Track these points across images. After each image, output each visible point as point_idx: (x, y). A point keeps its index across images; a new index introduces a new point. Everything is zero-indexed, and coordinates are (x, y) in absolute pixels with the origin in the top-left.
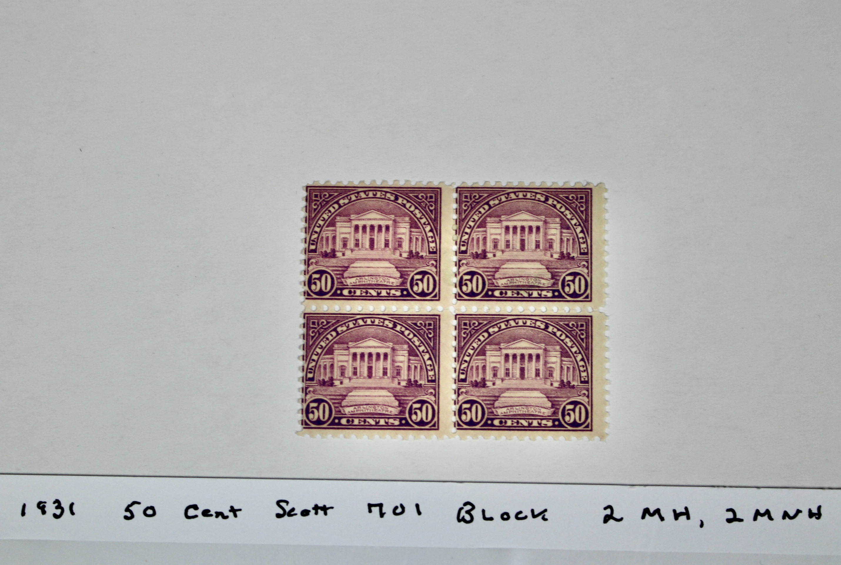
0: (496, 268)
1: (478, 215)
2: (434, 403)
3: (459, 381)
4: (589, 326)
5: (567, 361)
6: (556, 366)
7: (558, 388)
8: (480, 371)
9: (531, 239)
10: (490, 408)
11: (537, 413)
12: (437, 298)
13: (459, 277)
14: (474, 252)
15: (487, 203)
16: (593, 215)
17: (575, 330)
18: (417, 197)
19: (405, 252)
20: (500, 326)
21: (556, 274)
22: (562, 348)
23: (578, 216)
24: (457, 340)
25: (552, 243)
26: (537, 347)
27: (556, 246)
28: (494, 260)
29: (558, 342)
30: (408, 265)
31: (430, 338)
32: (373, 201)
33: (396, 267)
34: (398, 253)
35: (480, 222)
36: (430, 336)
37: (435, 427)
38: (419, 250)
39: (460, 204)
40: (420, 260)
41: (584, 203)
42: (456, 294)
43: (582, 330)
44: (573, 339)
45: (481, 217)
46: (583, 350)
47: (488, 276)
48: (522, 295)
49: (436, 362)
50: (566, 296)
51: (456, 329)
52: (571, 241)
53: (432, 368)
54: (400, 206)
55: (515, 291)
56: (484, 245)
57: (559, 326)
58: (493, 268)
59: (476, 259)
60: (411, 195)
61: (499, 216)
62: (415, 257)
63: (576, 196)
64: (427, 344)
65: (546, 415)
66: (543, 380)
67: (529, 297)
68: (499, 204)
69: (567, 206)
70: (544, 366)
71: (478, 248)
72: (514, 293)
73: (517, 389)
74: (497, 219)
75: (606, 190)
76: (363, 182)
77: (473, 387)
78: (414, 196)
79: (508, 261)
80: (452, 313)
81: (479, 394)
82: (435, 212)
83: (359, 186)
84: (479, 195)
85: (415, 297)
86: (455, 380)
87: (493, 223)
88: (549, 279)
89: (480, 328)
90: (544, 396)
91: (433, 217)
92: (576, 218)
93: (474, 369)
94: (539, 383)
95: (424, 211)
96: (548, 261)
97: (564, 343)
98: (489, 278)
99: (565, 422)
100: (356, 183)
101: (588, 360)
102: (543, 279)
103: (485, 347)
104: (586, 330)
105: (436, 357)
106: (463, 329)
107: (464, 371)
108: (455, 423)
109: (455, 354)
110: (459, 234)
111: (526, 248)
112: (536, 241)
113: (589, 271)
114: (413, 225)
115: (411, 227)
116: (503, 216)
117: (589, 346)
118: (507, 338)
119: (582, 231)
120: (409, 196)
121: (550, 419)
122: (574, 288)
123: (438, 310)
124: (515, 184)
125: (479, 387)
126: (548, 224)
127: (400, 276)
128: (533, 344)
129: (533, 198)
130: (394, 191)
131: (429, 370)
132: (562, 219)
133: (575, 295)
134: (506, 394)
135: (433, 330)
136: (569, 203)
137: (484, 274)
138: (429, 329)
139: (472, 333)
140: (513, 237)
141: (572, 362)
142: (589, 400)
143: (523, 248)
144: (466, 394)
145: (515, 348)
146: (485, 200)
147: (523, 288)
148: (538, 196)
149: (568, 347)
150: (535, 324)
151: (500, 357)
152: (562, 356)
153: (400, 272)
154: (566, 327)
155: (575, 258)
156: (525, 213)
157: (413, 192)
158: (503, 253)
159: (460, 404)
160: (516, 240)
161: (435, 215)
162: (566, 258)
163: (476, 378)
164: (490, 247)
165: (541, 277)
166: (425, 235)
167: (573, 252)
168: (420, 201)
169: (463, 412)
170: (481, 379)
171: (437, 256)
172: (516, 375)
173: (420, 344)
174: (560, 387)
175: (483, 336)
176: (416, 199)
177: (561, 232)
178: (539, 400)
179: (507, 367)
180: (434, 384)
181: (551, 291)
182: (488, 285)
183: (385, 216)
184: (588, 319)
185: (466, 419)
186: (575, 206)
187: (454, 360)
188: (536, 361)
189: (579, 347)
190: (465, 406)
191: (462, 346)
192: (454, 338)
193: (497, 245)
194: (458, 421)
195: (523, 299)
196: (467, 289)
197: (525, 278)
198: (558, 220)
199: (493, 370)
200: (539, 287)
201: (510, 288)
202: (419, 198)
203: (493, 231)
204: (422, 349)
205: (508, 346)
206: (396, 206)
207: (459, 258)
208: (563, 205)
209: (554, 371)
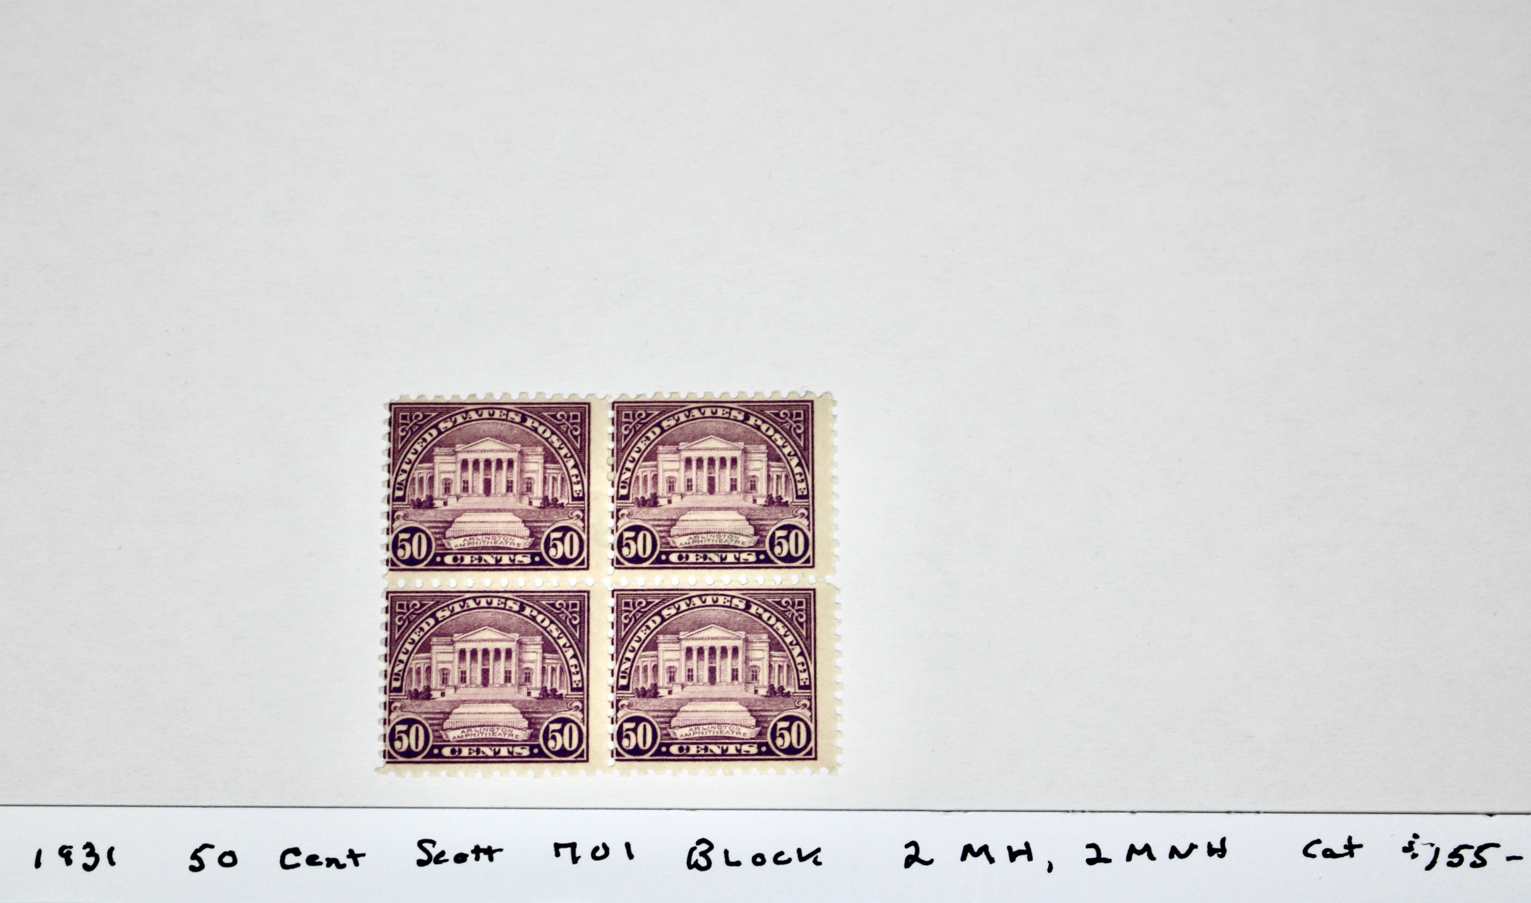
0: (672, 520)
1: (644, 442)
2: (581, 722)
3: (618, 689)
4: (810, 603)
5: (778, 657)
6: (763, 665)
7: (766, 696)
8: (650, 673)
9: (724, 477)
10: (665, 729)
11: (734, 735)
12: (584, 566)
13: (617, 535)
14: (639, 497)
15: (659, 425)
16: (815, 440)
17: (790, 610)
18: (554, 416)
19: (537, 498)
20: (679, 606)
21: (762, 528)
22: (771, 637)
23: (794, 441)
24: (615, 628)
25: (755, 481)
26: (734, 637)
27: (762, 487)
28: (668, 509)
29: (764, 628)
30: (542, 518)
31: (574, 626)
32: (489, 423)
33: (524, 522)
34: (526, 500)
35: (648, 453)
36: (575, 622)
37: (583, 757)
38: (557, 495)
39: (617, 426)
40: (560, 510)
41: (802, 423)
42: (613, 560)
43: (801, 610)
44: (787, 623)
45: (649, 445)
46: (802, 640)
47: (661, 532)
48: (710, 559)
49: (583, 661)
50: (776, 560)
51: (613, 612)
52: (783, 479)
53: (578, 669)
54: (529, 430)
55: (701, 555)
56: (654, 486)
57: (767, 605)
58: (668, 520)
59: (643, 508)
60: (545, 414)
61: (677, 444)
62: (551, 506)
63: (790, 412)
64: (570, 634)
65: (748, 736)
66: (743, 685)
67: (721, 563)
68: (676, 425)
69: (777, 427)
70: (744, 665)
71: (646, 491)
72: (699, 557)
73: (704, 700)
74: (674, 448)
75: (834, 403)
76: (474, 396)
77: (639, 697)
78: (550, 415)
79: (690, 509)
80: (607, 588)
81: (647, 708)
82: (581, 439)
83: (467, 402)
84: (646, 413)
85: (551, 565)
86: (613, 688)
87: (667, 453)
88: (751, 536)
89: (649, 609)
90: (745, 709)
91: (578, 446)
92: (790, 444)
93: (641, 670)
94: (738, 690)
95: (565, 437)
96: (750, 509)
97: (774, 630)
98: (662, 534)
99: (777, 748)
100: (464, 398)
101: (810, 655)
102: (742, 535)
103: (657, 638)
104: (806, 610)
105: (584, 653)
106: (623, 612)
107: (627, 674)
108: (612, 752)
109: (612, 649)
110: (617, 471)
111: (717, 489)
112: (732, 479)
113: (809, 523)
114: (549, 459)
115: (545, 462)
116: (681, 444)
117: (811, 633)
118: (689, 623)
119: (799, 464)
120: (542, 415)
121: (754, 743)
122: (788, 547)
123: (586, 584)
124: (700, 396)
125: (648, 697)
126: (748, 454)
127: (530, 535)
128: (728, 633)
129: (727, 415)
130: (521, 408)
131: (574, 673)
132: (769, 447)
133: (789, 559)
134: (688, 707)
135: (578, 614)
136: (780, 422)
137: (655, 529)
138: (573, 611)
139: (637, 617)
140: (697, 474)
141: (787, 657)
142: (812, 713)
143: (711, 490)
144: (629, 708)
145: (702, 639)
146: (655, 421)
147: (712, 549)
148: (734, 413)
149: (780, 636)
150: (731, 602)
151: (678, 652)
152: (770, 650)
153: (530, 528)
154: (776, 605)
155: (789, 503)
156: (714, 438)
157: (548, 409)
158: (682, 498)
159: (619, 723)
160: (701, 479)
161: (581, 442)
162: (776, 504)
163: (643, 683)
164: (663, 490)
165: (738, 532)
166: (566, 473)
167: (785, 495)
168: (558, 422)
169: (624, 734)
170: (651, 685)
171: (584, 504)
172: (703, 678)
173: (560, 634)
174: (769, 695)
175: (654, 622)
176: (553, 420)
177: (769, 466)
178: (737, 715)
179: (689, 668)
180: (581, 693)
181: (754, 554)
182: (661, 545)
183: (506, 446)
184: (810, 594)
185: (629, 746)
186: (788, 427)
187: (610, 657)
188: (733, 658)
189: (796, 635)
190: (627, 726)
191: (623, 636)
192: (610, 625)
193: (673, 486)
194: (616, 749)
195: (712, 566)
196: (630, 553)
197: (716, 535)
198: (763, 447)
199: (668, 671)
200: (736, 547)
201: (693, 550)
202: (557, 419)
203: (667, 466)
204: (562, 641)
205: (691, 635)
206: (524, 431)
207: (617, 506)
208: (771, 425)
209: (759, 671)
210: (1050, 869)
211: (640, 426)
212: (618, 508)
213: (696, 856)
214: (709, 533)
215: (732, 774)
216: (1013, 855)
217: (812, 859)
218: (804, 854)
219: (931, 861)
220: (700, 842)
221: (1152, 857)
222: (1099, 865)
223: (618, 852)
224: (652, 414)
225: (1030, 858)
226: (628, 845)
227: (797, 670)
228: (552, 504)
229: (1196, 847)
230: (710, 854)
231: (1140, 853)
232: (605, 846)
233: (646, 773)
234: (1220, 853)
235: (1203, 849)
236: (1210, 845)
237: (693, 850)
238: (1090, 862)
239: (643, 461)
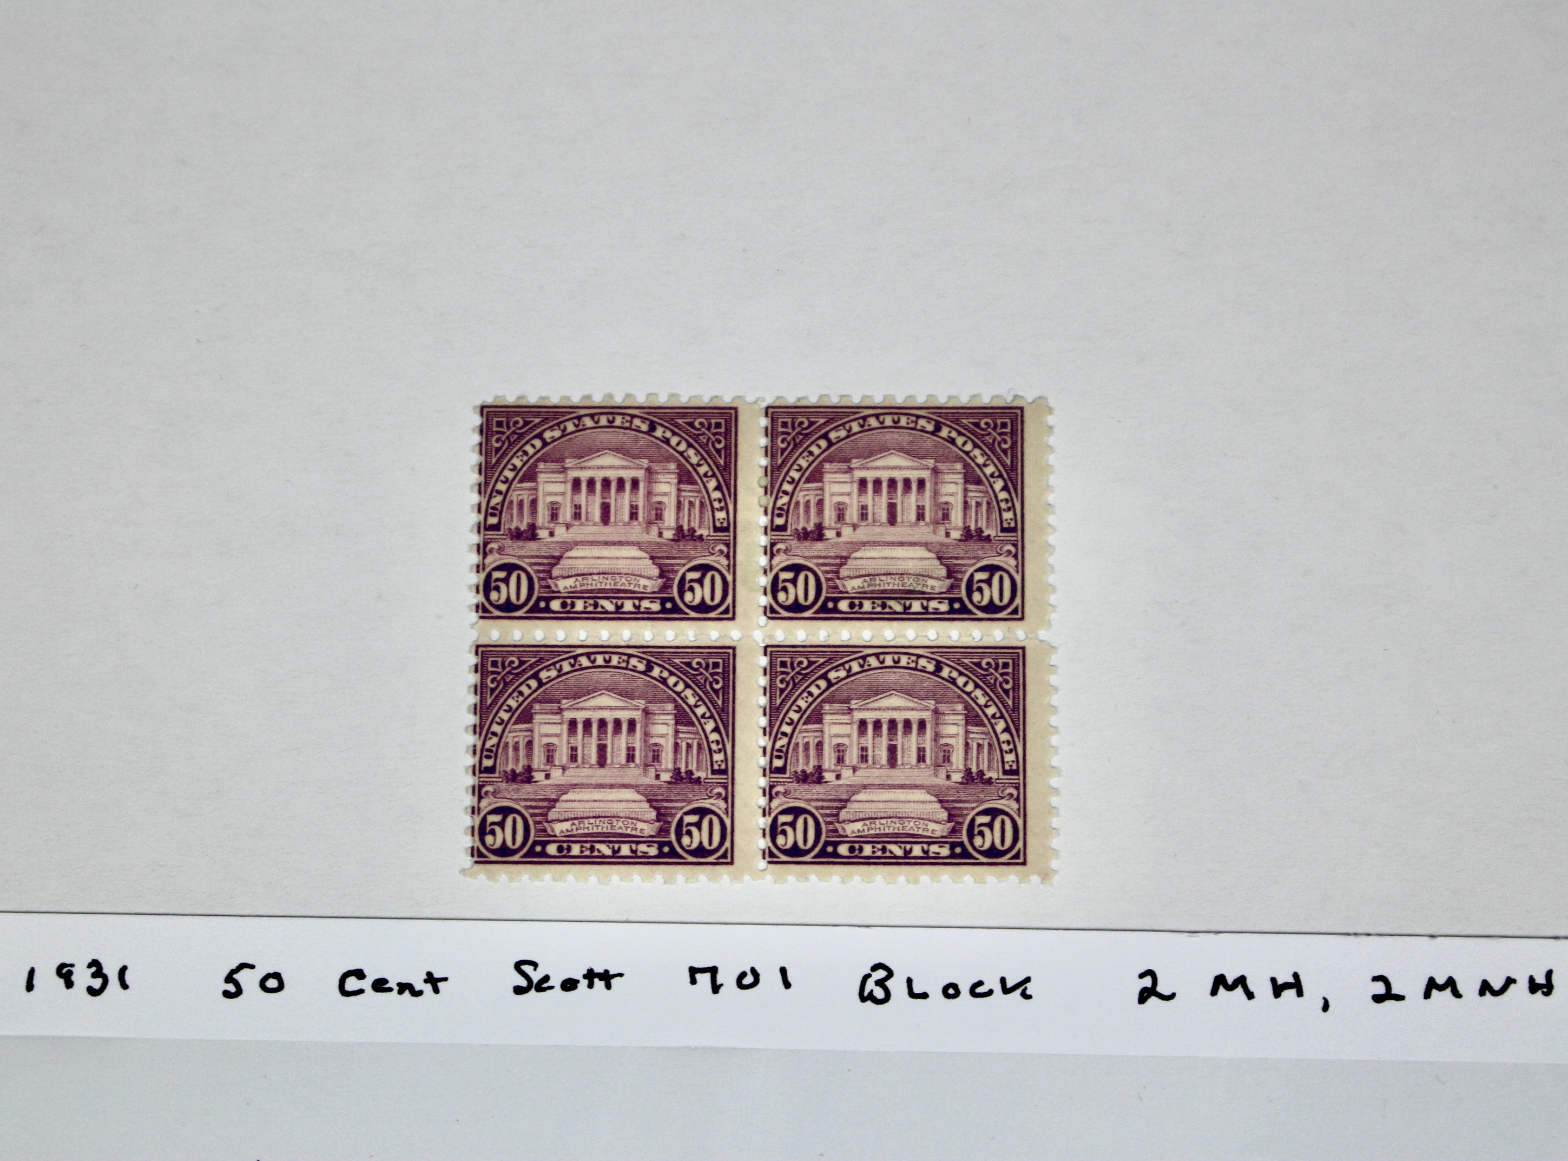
0: (842, 557)
1: (807, 458)
2: (724, 813)
3: (771, 772)
4: (1018, 665)
5: (977, 733)
6: (957, 743)
7: (961, 783)
8: (812, 752)
9: (908, 504)
10: (831, 823)
11: (920, 832)
12: (729, 614)
13: (771, 576)
14: (800, 528)
15: (825, 436)
16: (1026, 457)
17: (992, 674)
18: (691, 425)
19: (669, 528)
20: (850, 668)
21: (956, 569)
22: (967, 707)
23: (998, 459)
24: (768, 694)
25: (948, 509)
26: (920, 707)
27: (957, 517)
28: (837, 543)
29: (959, 697)
30: (674, 553)
31: (716, 692)
32: (608, 432)
33: (652, 558)
34: (654, 530)
35: (811, 472)
36: (717, 687)
37: (726, 858)
38: (695, 524)
39: (772, 437)
40: (698, 544)
41: (1009, 435)
42: (765, 608)
43: (1007, 674)
44: (988, 690)
45: (813, 462)
46: (1007, 712)
47: (827, 572)
48: (890, 608)
49: (728, 736)
50: (974, 610)
51: (765, 674)
52: (984, 507)
53: (720, 746)
54: (659, 442)
55: (879, 602)
56: (819, 514)
57: (963, 667)
58: (837, 557)
59: (805, 542)
60: (680, 421)
61: (847, 460)
62: (687, 538)
63: (993, 421)
64: (711, 702)
65: (938, 834)
66: (932, 768)
67: (904, 613)
68: (848, 437)
69: (977, 441)
70: (933, 743)
71: (808, 521)
72: (875, 605)
73: (882, 787)
74: (844, 466)
75: (1050, 410)
76: (589, 397)
77: (798, 782)
78: (686, 423)
79: (864, 544)
80: (758, 644)
81: (809, 797)
82: (726, 453)
83: (580, 405)
84: (808, 420)
85: (686, 614)
86: (765, 770)
87: (836, 472)
88: (942, 579)
89: (812, 671)
90: (934, 799)
91: (722, 462)
92: (993, 462)
93: (801, 748)
94: (924, 775)
95: (705, 451)
96: (942, 544)
97: (972, 699)
98: (829, 576)
99: (975, 849)
100: (576, 400)
101: (1017, 731)
102: (931, 577)
103: (822, 707)
104: (1014, 674)
105: (728, 726)
106: (778, 674)
107: (782, 753)
108: (764, 852)
109: (764, 721)
110: (771, 495)
111: (899, 519)
112: (918, 507)
113: (1018, 563)
114: (685, 478)
115: (680, 482)
116: (854, 461)
117: (1019, 704)
118: (863, 689)
119: (1005, 488)
120: (676, 422)
121: (946, 843)
122: (990, 594)
123: (731, 638)
124: (878, 400)
125: (810, 783)
126: (940, 475)
127: (660, 575)
128: (913, 701)
129: (912, 425)
130: (648, 413)
131: (715, 752)
132: (966, 466)
133: (991, 608)
134: (862, 796)
135: (721, 675)
136: (981, 434)
137: (819, 569)
138: (715, 672)
139: (797, 681)
140: (873, 499)
141: (988, 733)
142: (1019, 806)
143: (892, 520)
144: (785, 797)
145: (879, 709)
146: (820, 431)
147: (893, 596)
148: (922, 422)
149: (979, 706)
150: (917, 663)
151: (849, 726)
152: (967, 723)
153: (660, 566)
154: (975, 667)
155: (992, 538)
156: (896, 454)
157: (684, 415)
158: (855, 529)
159: (773, 815)
160: (878, 505)
161: (726, 458)
162: (975, 538)
163: (803, 765)
164: (830, 519)
165: (926, 574)
166: (706, 497)
167: (987, 527)
168: (696, 432)
169: (780, 829)
170: (814, 767)
171: (729, 536)
172: (881, 759)
173: (698, 701)
174: (965, 781)
175: (818, 687)
176: (689, 428)
177: (966, 490)
178: (924, 807)
179: (863, 745)
180: (725, 777)
181: (946, 601)
182: (827, 589)
183: (630, 461)
184: (1018, 653)
185: (786, 844)
186: (991, 441)
187: (761, 732)
188: (919, 734)
189: (1000, 705)
190: (783, 819)
191: (778, 705)
192: (762, 691)
193: (843, 514)
194: (769, 848)
195: (893, 617)
196: (787, 599)
197: (897, 577)
198: (959, 466)
199: (836, 750)
200: (924, 593)
201: (868, 595)
202: (694, 428)
203: (836, 488)
204: (700, 711)
205: (865, 704)
206: (652, 442)
207: (771, 539)
208: (969, 438)
209: (953, 751)
210: (1326, 1007)
211: (801, 437)
212: (772, 541)
213: (870, 985)
214: (889, 574)
215: (916, 881)
216: (1278, 989)
217: (1019, 991)
218: (1010, 984)
219: (1172, 996)
220: (875, 968)
221: (1457, 994)
222: (1389, 1004)
223: (770, 978)
224: (816, 422)
225: (1300, 994)
226: (783, 971)
227: (1001, 750)
228: (687, 536)
229: (1514, 981)
230: (888, 983)
231: (1441, 988)
232: (754, 971)
233: (807, 879)
234: (1545, 990)
235: (1523, 984)
236: (1532, 979)
237: (866, 977)
238: (1378, 999)
239: (804, 483)
